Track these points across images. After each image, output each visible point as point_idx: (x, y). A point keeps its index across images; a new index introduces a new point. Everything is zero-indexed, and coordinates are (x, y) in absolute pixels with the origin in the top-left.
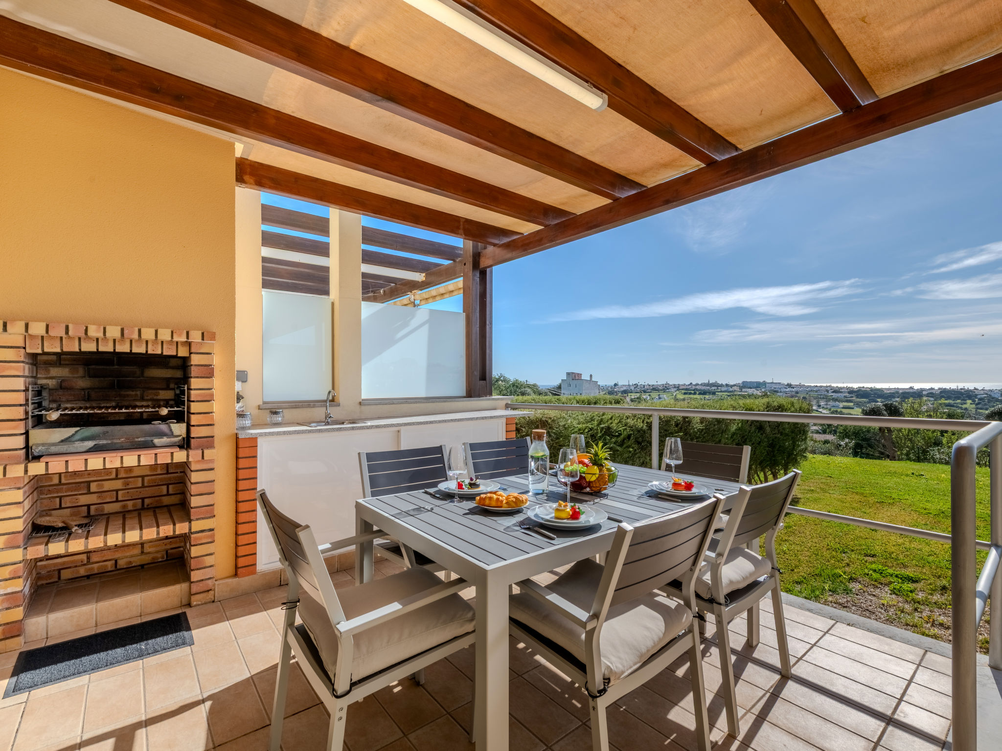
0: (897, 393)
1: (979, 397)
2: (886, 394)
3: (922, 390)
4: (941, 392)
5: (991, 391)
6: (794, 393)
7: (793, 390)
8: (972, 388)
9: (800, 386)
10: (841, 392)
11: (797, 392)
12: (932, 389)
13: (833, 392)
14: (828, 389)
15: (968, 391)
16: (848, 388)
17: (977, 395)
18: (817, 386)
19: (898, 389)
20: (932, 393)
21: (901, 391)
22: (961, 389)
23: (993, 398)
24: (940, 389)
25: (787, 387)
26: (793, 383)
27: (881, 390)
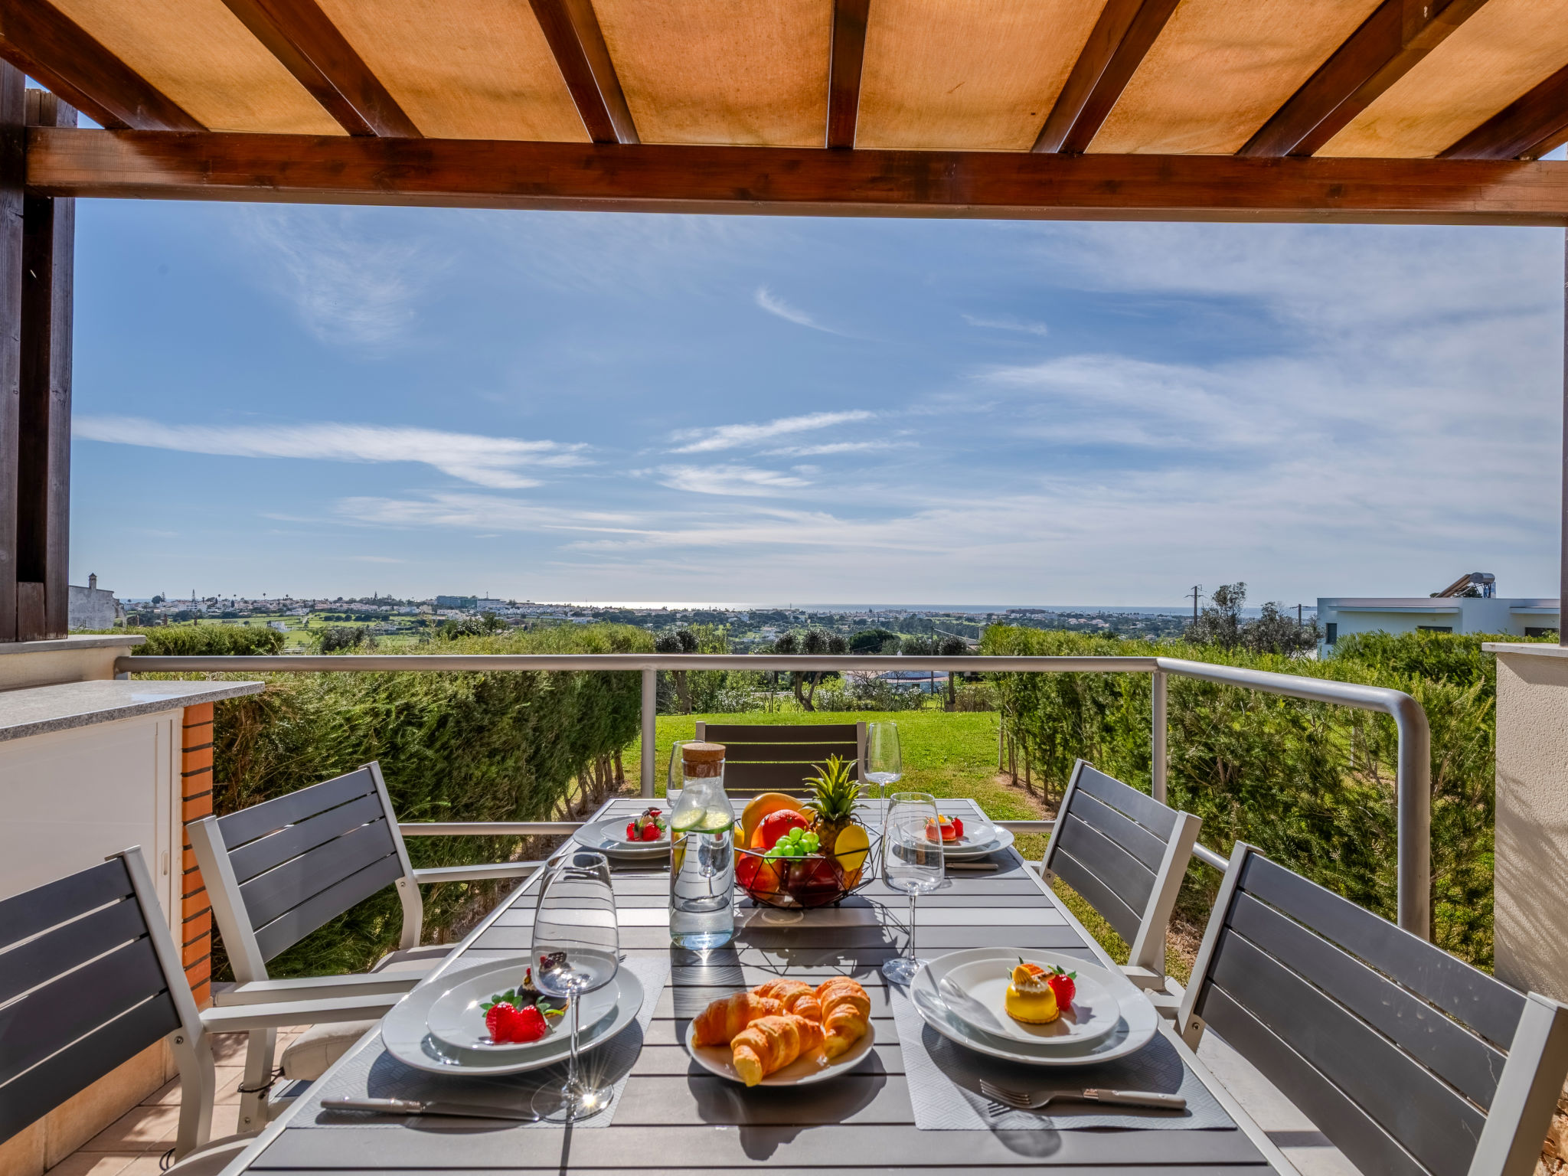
0: (649, 615)
1: (730, 620)
2: (638, 617)
3: (675, 612)
4: (695, 615)
5: (740, 613)
6: (519, 618)
7: (519, 612)
8: (723, 609)
9: (529, 605)
10: (584, 615)
11: (524, 616)
12: (686, 610)
13: (573, 615)
14: (567, 610)
15: (721, 613)
16: (592, 609)
17: (728, 618)
18: (551, 606)
19: (650, 610)
20: (685, 616)
21: (653, 614)
22: (713, 610)
23: (743, 622)
24: (693, 610)
25: (509, 607)
26: (519, 600)
27: (631, 612)
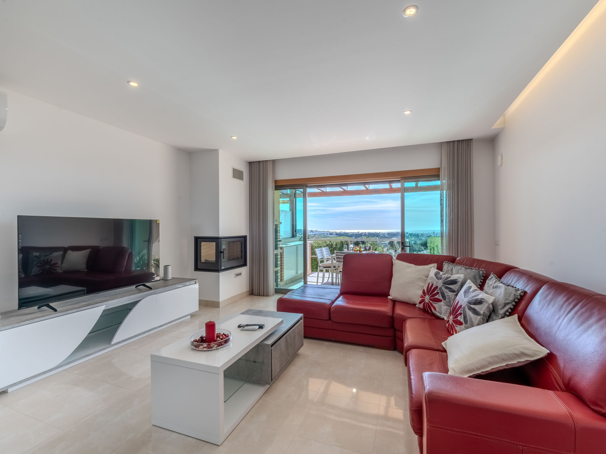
0: (354, 234)
1: (381, 236)
2: (350, 235)
3: (362, 233)
4: (369, 234)
5: (384, 233)
6: (313, 235)
7: (313, 233)
9: (316, 231)
10: (333, 234)
11: (315, 235)
12: (366, 232)
13: (330, 234)
14: (328, 233)
15: (377, 233)
16: (335, 232)
18: (323, 231)
19: (354, 233)
20: (365, 234)
21: (355, 234)
22: (375, 233)
23: (385, 236)
24: (368, 233)
25: (311, 232)
26: (313, 230)
27: (348, 233)
